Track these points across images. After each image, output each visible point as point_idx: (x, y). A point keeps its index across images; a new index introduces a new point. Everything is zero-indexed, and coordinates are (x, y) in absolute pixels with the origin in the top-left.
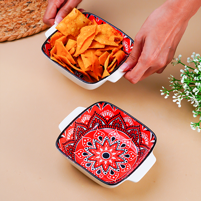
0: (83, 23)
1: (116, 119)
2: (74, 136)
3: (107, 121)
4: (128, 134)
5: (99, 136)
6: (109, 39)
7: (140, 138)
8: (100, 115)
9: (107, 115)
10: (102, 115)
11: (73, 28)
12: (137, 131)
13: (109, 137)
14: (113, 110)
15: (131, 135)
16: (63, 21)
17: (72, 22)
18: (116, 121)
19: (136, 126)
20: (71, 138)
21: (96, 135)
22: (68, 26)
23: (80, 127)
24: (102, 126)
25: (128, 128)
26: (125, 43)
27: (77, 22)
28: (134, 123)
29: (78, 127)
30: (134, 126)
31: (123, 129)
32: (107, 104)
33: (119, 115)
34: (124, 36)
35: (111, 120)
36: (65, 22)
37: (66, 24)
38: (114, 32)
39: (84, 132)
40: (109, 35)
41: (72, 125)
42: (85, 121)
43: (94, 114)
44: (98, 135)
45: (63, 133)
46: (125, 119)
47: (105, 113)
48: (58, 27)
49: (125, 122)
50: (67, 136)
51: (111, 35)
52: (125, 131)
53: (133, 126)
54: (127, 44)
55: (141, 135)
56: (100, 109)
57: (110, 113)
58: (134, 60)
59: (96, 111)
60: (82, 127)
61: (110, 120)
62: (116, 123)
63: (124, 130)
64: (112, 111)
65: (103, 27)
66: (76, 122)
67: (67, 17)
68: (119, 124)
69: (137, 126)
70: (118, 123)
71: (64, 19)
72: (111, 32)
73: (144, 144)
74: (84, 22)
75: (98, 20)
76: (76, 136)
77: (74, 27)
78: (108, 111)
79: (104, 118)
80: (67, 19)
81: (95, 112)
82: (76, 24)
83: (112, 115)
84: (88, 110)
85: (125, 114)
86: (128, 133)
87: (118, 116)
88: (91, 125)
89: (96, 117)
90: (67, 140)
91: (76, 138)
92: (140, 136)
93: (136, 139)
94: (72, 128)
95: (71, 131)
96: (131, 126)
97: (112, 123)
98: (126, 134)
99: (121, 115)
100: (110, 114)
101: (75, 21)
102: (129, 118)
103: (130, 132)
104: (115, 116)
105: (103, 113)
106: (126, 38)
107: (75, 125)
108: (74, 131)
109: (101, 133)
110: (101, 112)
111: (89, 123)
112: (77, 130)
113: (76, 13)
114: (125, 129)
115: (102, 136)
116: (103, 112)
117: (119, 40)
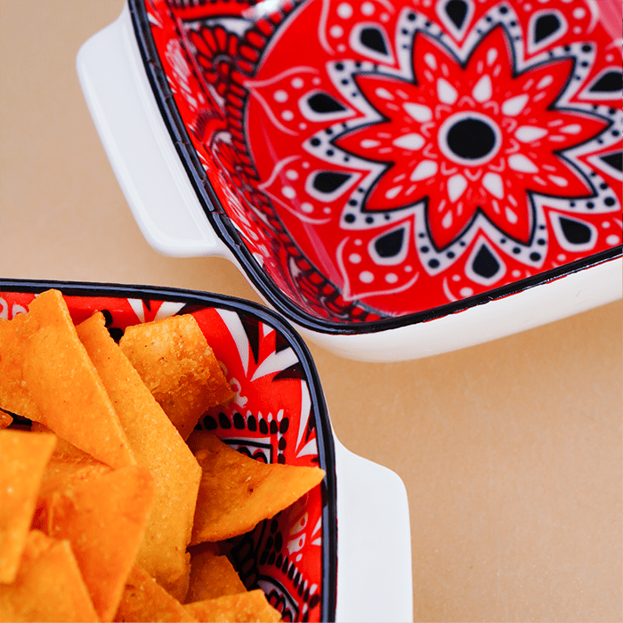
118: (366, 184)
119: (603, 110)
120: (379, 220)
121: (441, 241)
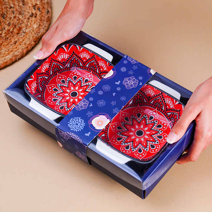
118: (82, 83)
119: (61, 104)
120: (78, 80)
121: (70, 82)
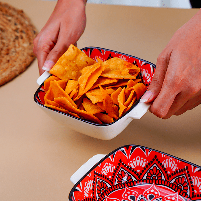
0: (86, 63)
1: (152, 168)
2: (95, 194)
3: (139, 174)
4: (172, 187)
5: (130, 196)
6: (121, 73)
7: (191, 187)
8: (128, 166)
9: (138, 165)
10: (130, 165)
11: (73, 71)
12: (184, 177)
13: (144, 195)
14: (146, 154)
15: (176, 187)
16: (58, 63)
17: (71, 64)
18: (151, 172)
19: (182, 169)
20: (89, 194)
21: (126, 195)
22: (66, 69)
23: (101, 181)
24: (132, 183)
25: (170, 176)
26: (144, 72)
27: (78, 63)
28: (179, 165)
29: (98, 180)
30: (180, 170)
31: (163, 182)
32: (136, 147)
33: (155, 160)
34: (141, 62)
35: (145, 171)
36: (61, 63)
37: (63, 66)
38: (127, 65)
39: (108, 190)
40: (121, 69)
41: (90, 175)
42: (107, 173)
43: (119, 164)
44: (128, 195)
45: (78, 184)
46: (165, 164)
47: (135, 163)
48: (54, 70)
49: (165, 169)
50: (84, 190)
51: (123, 69)
52: (167, 183)
53: (177, 171)
54: (147, 72)
55: (192, 182)
56: (127, 156)
57: (142, 160)
58: (159, 84)
59: (122, 160)
60: (104, 182)
61: (143, 171)
62: (152, 174)
63: (165, 182)
64: (145, 157)
65: (111, 62)
66: (94, 172)
67: (63, 56)
68: (157, 174)
69: (184, 169)
70: (155, 173)
71: (60, 60)
72: (123, 65)
73: (198, 195)
74: (86, 61)
75: (104, 53)
76: (97, 194)
77: (75, 70)
78: (138, 159)
79: (134, 170)
80: (63, 59)
81: (120, 161)
82: (76, 66)
83: (145, 163)
84: (110, 157)
85: (163, 156)
86: (171, 184)
87: (154, 162)
88: (117, 180)
89: (122, 169)
90: (85, 197)
91: (98, 197)
92: (190, 184)
93: (184, 191)
94: (91, 181)
95: (89, 184)
96: (174, 172)
97: (146, 175)
98: (169, 187)
99: (157, 160)
100: (142, 162)
101: (74, 61)
102: (171, 161)
103: (174, 182)
104: (149, 164)
105: (131, 163)
106: (145, 64)
107: (95, 176)
108: (93, 186)
109: (131, 192)
110: (128, 161)
111: (113, 177)
112: (97, 185)
113: (74, 50)
114: (167, 179)
115: (134, 195)
116: (131, 161)
117: (136, 73)
